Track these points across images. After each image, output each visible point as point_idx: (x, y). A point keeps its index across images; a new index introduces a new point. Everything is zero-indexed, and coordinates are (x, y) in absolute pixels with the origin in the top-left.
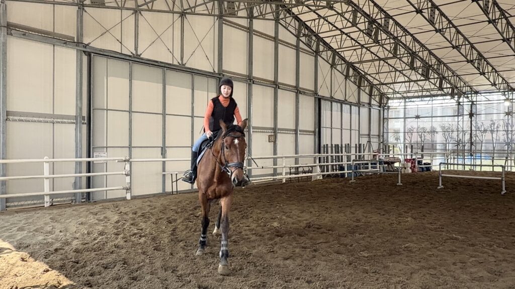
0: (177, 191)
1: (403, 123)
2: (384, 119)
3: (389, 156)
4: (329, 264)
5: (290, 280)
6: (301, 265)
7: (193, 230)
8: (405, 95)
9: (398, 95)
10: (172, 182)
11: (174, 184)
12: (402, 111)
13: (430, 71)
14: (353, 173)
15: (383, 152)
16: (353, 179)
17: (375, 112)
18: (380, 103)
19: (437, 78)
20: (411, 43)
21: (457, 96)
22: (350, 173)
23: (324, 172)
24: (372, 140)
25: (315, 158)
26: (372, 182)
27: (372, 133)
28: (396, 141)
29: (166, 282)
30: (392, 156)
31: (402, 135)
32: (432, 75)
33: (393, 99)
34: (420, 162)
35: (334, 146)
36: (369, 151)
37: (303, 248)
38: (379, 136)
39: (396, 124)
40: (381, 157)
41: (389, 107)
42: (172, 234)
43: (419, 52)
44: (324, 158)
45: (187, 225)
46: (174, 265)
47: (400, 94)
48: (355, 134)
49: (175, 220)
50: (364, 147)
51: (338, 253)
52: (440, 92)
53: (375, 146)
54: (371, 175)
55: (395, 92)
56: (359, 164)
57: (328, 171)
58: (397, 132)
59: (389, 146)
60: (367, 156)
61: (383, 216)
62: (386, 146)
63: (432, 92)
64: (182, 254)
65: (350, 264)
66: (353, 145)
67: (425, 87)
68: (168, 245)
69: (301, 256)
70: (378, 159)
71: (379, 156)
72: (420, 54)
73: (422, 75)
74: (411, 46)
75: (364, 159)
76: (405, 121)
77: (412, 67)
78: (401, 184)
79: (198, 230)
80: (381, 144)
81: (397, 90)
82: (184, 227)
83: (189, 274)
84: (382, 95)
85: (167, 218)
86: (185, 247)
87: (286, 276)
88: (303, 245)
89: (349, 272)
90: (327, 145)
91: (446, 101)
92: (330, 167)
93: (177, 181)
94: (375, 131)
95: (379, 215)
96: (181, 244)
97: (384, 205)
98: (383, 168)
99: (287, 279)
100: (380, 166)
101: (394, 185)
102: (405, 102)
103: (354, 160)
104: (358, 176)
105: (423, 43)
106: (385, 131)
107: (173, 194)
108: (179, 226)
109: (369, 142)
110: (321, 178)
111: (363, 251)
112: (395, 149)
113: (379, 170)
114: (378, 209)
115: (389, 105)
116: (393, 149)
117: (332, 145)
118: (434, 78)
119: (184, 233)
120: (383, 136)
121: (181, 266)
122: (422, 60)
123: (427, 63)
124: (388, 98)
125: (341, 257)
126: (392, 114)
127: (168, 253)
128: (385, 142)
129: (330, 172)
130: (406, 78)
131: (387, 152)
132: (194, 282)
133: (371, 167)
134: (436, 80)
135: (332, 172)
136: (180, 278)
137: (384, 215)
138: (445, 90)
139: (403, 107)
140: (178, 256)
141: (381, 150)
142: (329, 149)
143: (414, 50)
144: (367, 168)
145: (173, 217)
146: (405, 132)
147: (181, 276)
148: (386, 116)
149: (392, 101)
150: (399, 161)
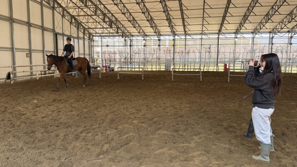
1: (101, 49)
2: (91, 46)
3: (94, 64)
4: (67, 117)
6: (52, 119)
8: (101, 35)
9: (98, 35)
12: (100, 42)
13: (113, 24)
14: (77, 73)
16: (77, 76)
17: (87, 43)
18: (89, 38)
19: (116, 28)
20: (103, 9)
21: (124, 37)
24: (86, 56)
27: (85, 53)
28: (98, 57)
30: (96, 64)
31: (100, 54)
32: (113, 26)
33: (95, 36)
34: (109, 67)
37: (52, 111)
38: (89, 54)
39: (97, 49)
41: (94, 40)
43: (107, 14)
47: (99, 34)
48: (77, 53)
51: (71, 111)
52: (117, 35)
55: (96, 33)
58: (98, 53)
62: (93, 60)
63: (114, 34)
65: (78, 115)
67: (111, 32)
69: (52, 115)
72: (108, 15)
73: (109, 25)
74: (103, 10)
76: (102, 48)
77: (104, 22)
78: (101, 77)
80: (91, 59)
81: (97, 32)
84: (90, 34)
89: (78, 119)
91: (120, 39)
94: (87, 52)
95: (91, 92)
97: (93, 87)
98: (92, 70)
99: (45, 127)
101: (98, 78)
102: (101, 38)
104: (80, 75)
105: (109, 9)
106: (92, 52)
111: (84, 109)
112: (97, 61)
114: (90, 89)
115: (94, 39)
118: (114, 28)
120: (91, 55)
122: (109, 18)
123: (111, 20)
124: (93, 36)
125: (73, 113)
126: (95, 44)
128: (93, 58)
130: (101, 26)
131: (94, 62)
134: (115, 28)
137: (93, 92)
138: (119, 33)
141: (91, 62)
143: (105, 12)
146: (102, 53)
148: (92, 45)
149: (95, 37)
150: (99, 67)
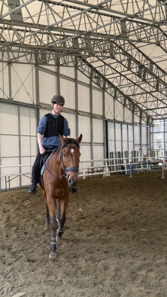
0: (10, 188)
1: (163, 136)
2: (150, 133)
3: (154, 158)
4: (119, 238)
5: (93, 251)
6: (100, 240)
7: (22, 217)
8: (164, 116)
9: (160, 117)
10: (6, 182)
11: (8, 183)
12: (163, 127)
14: (131, 171)
15: (150, 156)
16: (131, 175)
17: (144, 129)
18: (148, 122)
22: (128, 171)
23: (111, 171)
24: (143, 148)
25: (105, 162)
26: (144, 177)
27: (142, 143)
28: (159, 148)
29: (4, 258)
30: (157, 158)
31: (163, 144)
33: (156, 119)
35: (117, 153)
36: (141, 155)
37: (100, 226)
38: (147, 145)
39: (158, 136)
40: (149, 160)
41: (153, 125)
42: (7, 221)
44: (111, 161)
45: (18, 213)
46: (9, 244)
47: (161, 116)
48: (131, 144)
49: (9, 210)
50: (137, 153)
51: (125, 229)
53: (145, 152)
54: (143, 172)
55: (157, 115)
56: (134, 165)
57: (113, 170)
58: (159, 142)
59: (154, 152)
60: (140, 159)
61: (154, 202)
62: (152, 152)
64: (15, 236)
65: (134, 237)
66: (130, 152)
68: (4, 229)
69: (99, 233)
70: (147, 161)
71: (148, 159)
75: (138, 161)
76: (164, 134)
78: (164, 178)
79: (26, 216)
80: (149, 150)
81: (159, 113)
82: (16, 215)
83: (21, 251)
84: (148, 117)
85: (3, 209)
86: (17, 230)
87: (90, 249)
88: (100, 224)
89: (134, 244)
90: (112, 152)
92: (115, 167)
93: (9, 181)
94: (144, 142)
95: (151, 201)
96: (14, 228)
97: (153, 193)
98: (151, 166)
99: (91, 251)
100: (149, 165)
101: (159, 178)
102: (164, 121)
103: (131, 163)
104: (134, 173)
106: (151, 141)
107: (6, 191)
108: (12, 215)
109: (141, 149)
110: (109, 175)
111: (142, 227)
112: (158, 153)
113: (148, 168)
114: (149, 196)
115: (154, 123)
116: (157, 154)
117: (116, 152)
119: (16, 219)
120: (150, 145)
121: (15, 245)
124: (153, 119)
125: (127, 232)
126: (155, 129)
127: (5, 236)
128: (152, 149)
129: (115, 171)
130: (165, 105)
131: (153, 156)
132: (25, 257)
133: (143, 166)
135: (117, 171)
136: (14, 255)
137: (154, 200)
139: (163, 125)
140: (12, 237)
141: (149, 155)
142: (114, 155)
144: (140, 167)
145: (7, 208)
146: (165, 142)
147: (15, 253)
148: (151, 131)
149: (155, 121)
150: (162, 162)
